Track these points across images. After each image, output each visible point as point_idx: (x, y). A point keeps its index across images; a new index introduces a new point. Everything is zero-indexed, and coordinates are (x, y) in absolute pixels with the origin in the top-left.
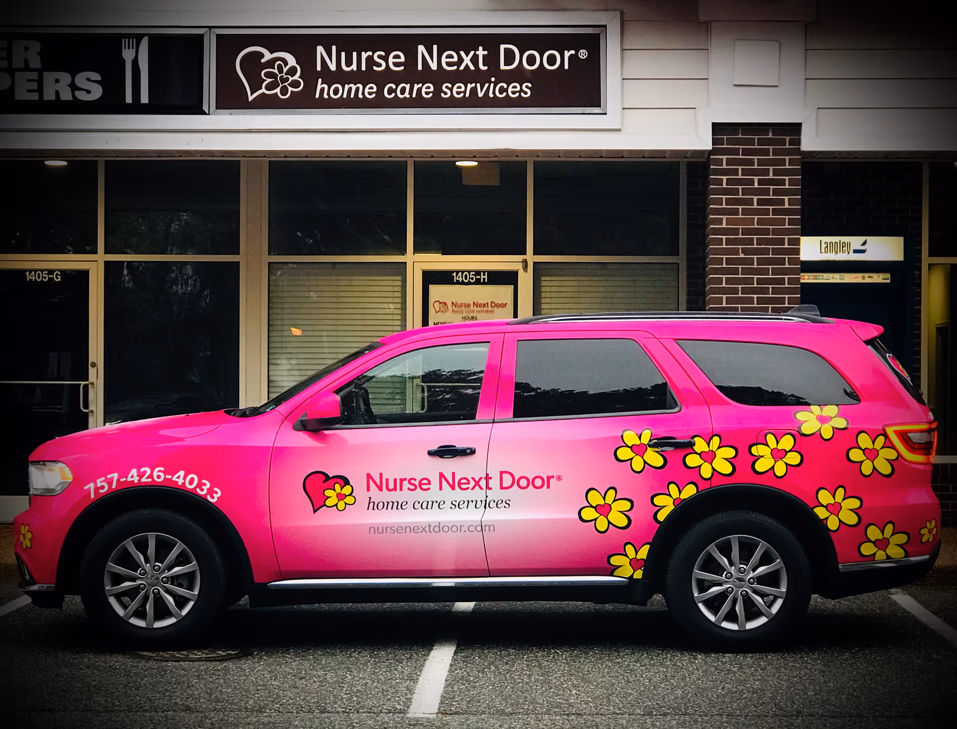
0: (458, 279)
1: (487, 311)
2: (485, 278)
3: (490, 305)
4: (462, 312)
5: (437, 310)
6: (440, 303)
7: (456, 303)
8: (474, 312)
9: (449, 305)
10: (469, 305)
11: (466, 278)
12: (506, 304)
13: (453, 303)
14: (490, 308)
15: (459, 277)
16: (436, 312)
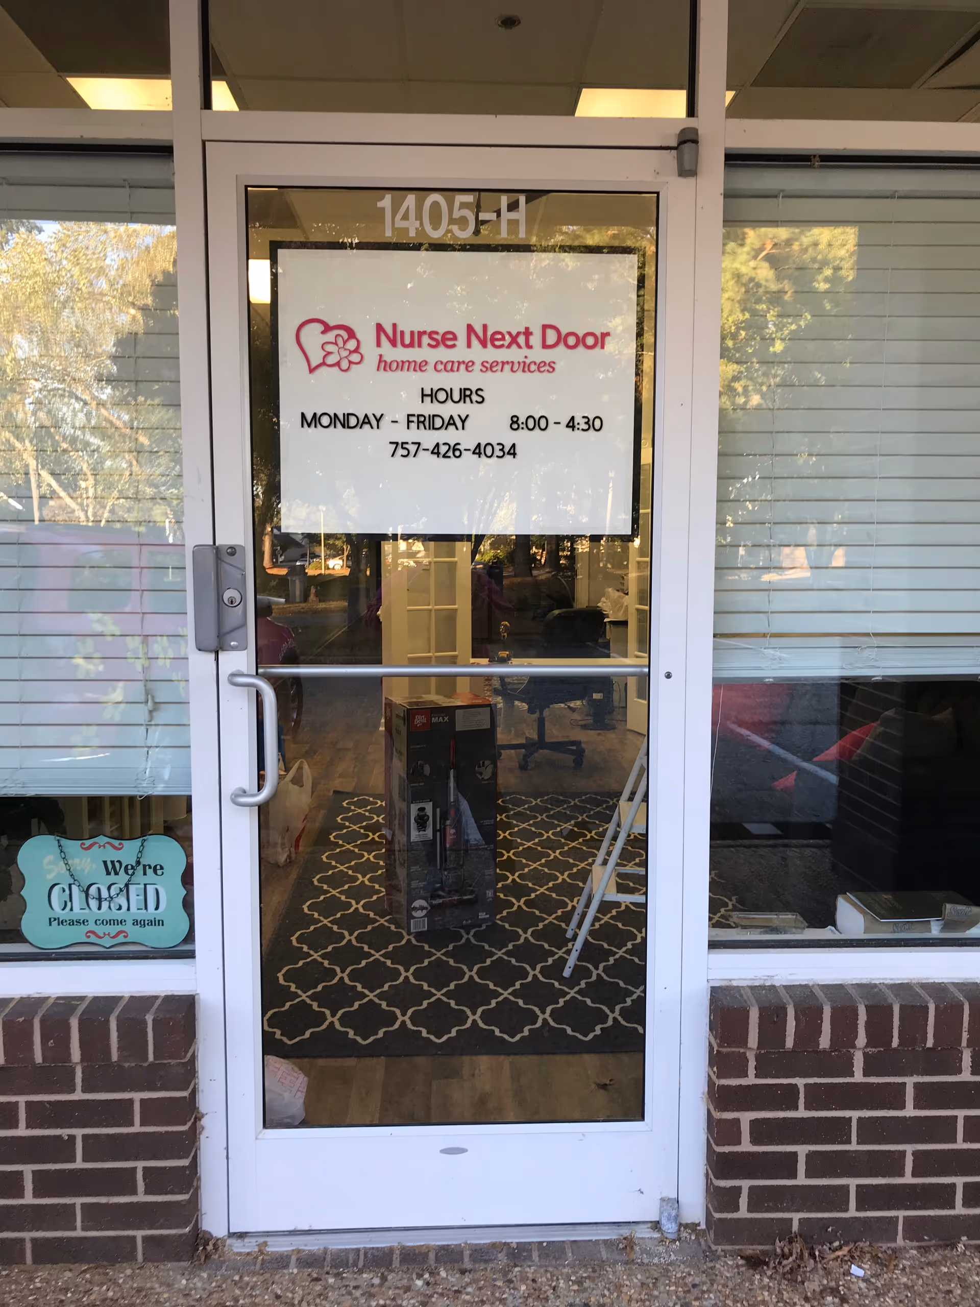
0: (404, 224)
1: (525, 367)
2: (516, 222)
3: (536, 340)
4: (420, 366)
5: (315, 361)
6: (327, 328)
7: (395, 326)
8: (469, 366)
9: (367, 336)
10: (446, 339)
11: (436, 223)
12: (605, 335)
13: (380, 328)
14: (538, 354)
15: (405, 217)
16: (312, 370)
